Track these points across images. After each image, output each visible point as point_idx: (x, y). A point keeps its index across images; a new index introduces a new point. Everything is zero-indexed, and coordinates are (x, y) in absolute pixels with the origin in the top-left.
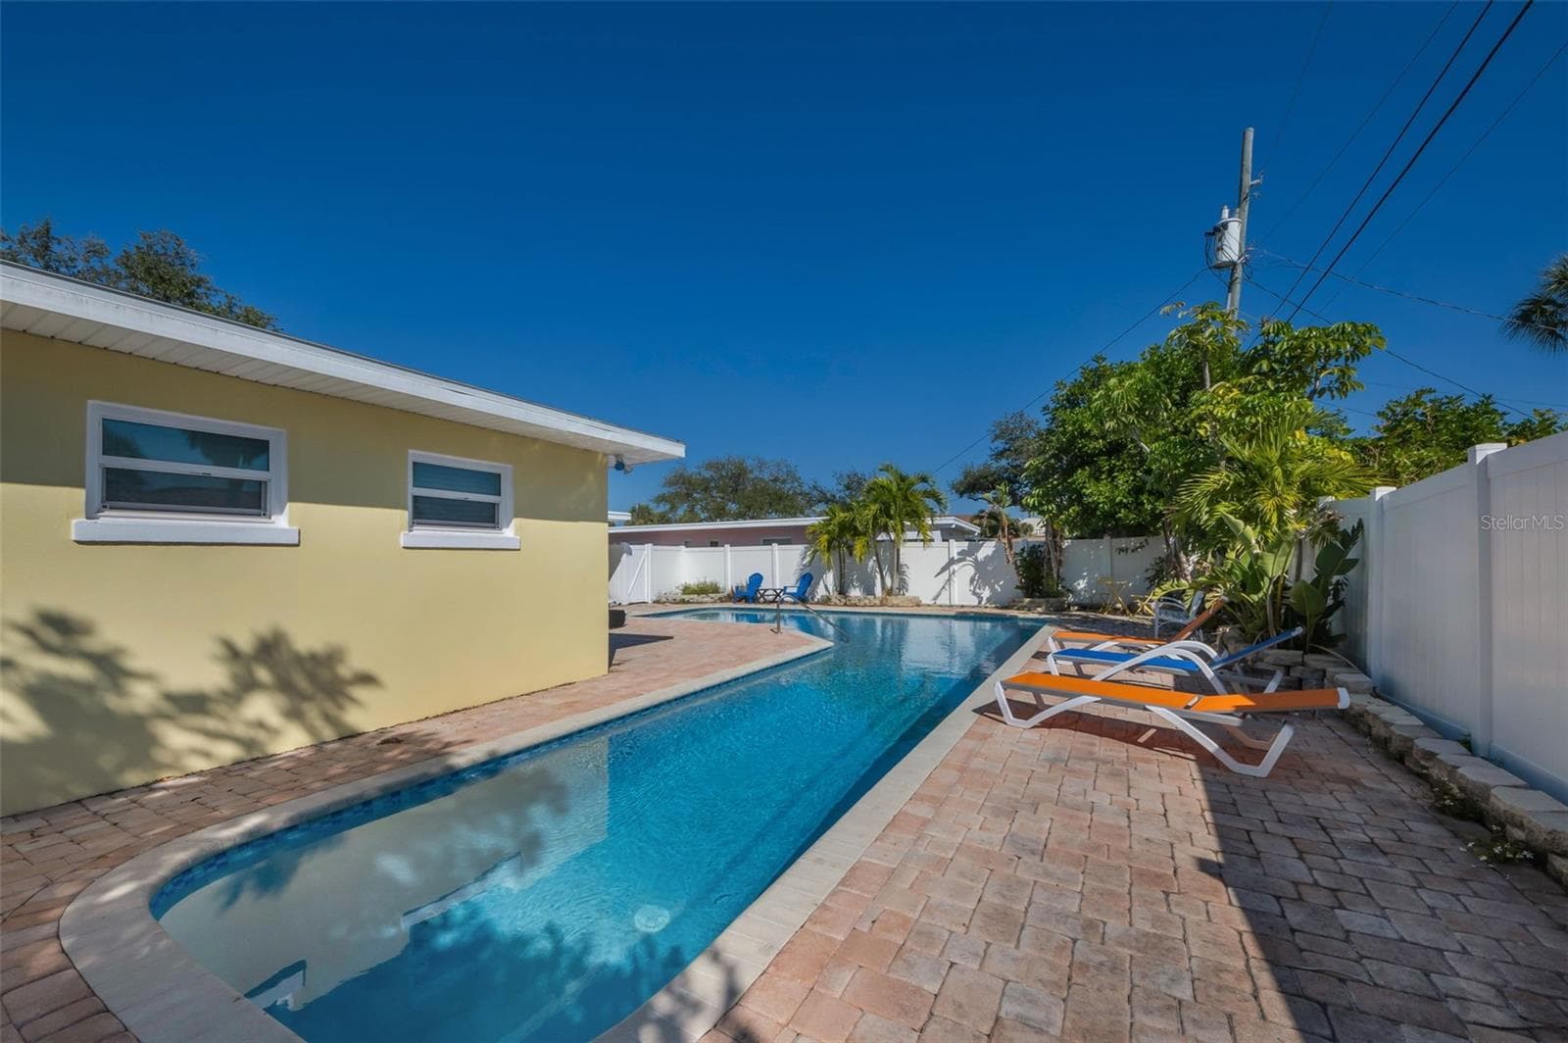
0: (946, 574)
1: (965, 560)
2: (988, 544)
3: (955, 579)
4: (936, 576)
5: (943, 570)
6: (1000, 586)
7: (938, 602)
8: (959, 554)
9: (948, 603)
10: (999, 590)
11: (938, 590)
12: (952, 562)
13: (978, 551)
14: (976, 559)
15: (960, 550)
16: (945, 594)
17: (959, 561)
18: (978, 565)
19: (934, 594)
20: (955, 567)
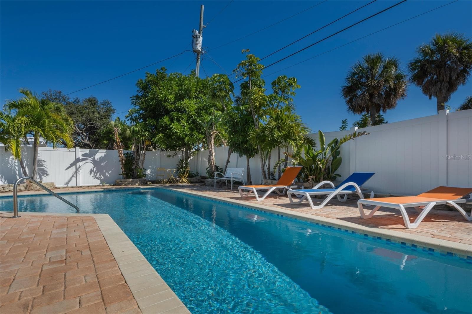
0: (73, 169)
1: (87, 159)
2: (101, 151)
3: (81, 171)
4: (67, 169)
5: (72, 165)
6: (109, 174)
7: (70, 185)
8: (83, 155)
9: (75, 185)
10: (108, 175)
11: (70, 178)
12: (78, 160)
13: (95, 155)
14: (94, 159)
15: (84, 153)
16: (74, 179)
17: (83, 160)
18: (95, 162)
19: (67, 180)
20: (80, 164)
